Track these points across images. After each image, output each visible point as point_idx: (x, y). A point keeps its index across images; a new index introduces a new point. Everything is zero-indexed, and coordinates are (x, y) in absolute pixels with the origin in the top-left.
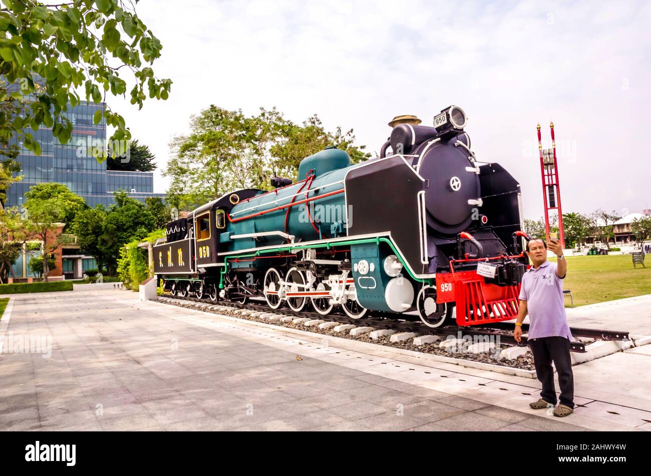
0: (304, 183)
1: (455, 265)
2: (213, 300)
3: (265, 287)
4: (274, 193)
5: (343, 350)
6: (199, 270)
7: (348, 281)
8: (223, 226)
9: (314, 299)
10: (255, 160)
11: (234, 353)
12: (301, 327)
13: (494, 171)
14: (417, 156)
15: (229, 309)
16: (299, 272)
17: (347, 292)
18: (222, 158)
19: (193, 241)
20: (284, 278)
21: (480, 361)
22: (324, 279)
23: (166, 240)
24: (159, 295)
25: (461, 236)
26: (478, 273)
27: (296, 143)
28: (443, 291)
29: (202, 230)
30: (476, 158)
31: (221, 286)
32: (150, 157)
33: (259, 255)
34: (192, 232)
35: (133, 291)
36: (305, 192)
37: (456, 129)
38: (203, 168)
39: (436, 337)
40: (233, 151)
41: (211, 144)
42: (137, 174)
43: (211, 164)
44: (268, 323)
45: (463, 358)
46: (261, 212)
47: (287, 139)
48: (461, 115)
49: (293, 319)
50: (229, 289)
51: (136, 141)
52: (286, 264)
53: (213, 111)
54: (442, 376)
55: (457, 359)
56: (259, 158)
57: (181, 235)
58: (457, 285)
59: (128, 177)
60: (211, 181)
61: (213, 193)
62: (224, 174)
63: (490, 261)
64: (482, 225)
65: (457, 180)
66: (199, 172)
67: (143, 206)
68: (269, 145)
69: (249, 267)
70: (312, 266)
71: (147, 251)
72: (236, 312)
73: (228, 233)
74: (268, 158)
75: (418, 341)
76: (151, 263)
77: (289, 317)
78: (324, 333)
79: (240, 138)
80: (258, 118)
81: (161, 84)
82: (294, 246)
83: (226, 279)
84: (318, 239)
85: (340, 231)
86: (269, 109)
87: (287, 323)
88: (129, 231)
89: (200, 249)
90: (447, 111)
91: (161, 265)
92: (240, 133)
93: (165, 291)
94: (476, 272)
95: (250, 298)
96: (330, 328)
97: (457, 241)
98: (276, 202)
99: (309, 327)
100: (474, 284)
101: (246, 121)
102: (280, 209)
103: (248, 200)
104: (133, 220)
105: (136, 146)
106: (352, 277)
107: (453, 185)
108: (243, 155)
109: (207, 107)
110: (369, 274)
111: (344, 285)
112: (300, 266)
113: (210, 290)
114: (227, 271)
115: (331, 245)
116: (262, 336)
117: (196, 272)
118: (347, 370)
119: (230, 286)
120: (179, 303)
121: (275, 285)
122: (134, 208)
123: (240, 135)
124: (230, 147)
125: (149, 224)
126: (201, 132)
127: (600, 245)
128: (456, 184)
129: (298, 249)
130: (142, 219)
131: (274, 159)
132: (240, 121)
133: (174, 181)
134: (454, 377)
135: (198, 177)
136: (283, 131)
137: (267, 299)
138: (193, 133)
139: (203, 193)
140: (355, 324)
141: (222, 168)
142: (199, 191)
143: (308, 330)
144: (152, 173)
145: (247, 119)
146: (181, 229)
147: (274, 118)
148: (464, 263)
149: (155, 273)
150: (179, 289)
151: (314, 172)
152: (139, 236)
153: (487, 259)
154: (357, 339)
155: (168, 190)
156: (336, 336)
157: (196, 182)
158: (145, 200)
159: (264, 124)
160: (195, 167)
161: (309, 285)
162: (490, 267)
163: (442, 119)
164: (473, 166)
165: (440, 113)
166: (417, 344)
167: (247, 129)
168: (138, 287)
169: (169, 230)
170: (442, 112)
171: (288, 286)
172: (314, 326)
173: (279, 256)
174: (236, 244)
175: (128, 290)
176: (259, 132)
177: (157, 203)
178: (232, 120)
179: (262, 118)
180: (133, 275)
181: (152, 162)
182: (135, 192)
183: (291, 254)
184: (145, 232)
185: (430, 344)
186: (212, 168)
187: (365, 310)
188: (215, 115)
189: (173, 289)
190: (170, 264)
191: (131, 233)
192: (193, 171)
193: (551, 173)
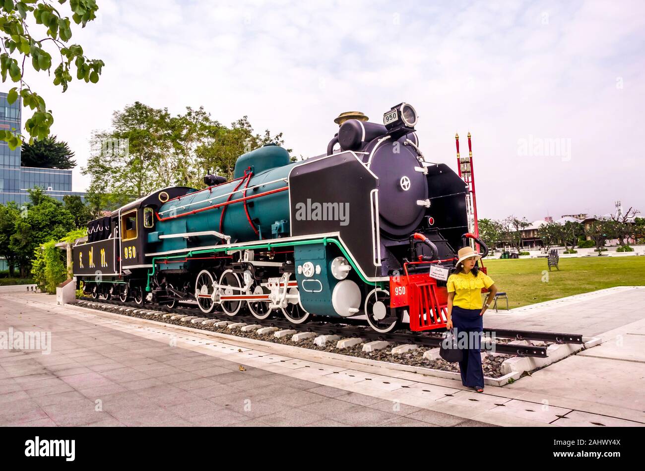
0: (242, 180)
1: (409, 267)
2: (139, 303)
3: (197, 290)
4: (208, 191)
5: (288, 358)
6: (124, 271)
7: (290, 284)
8: (151, 225)
9: (250, 303)
10: (180, 160)
11: (169, 363)
12: (236, 332)
13: (441, 172)
14: (367, 153)
15: (157, 313)
16: (235, 274)
17: (288, 296)
18: (146, 157)
19: (117, 241)
20: (218, 280)
21: (439, 368)
22: (262, 283)
23: (87, 240)
24: (77, 297)
25: (415, 237)
26: (430, 276)
27: (223, 144)
28: (397, 295)
29: (127, 229)
30: (425, 158)
31: (147, 289)
32: (69, 155)
33: (191, 256)
34: (117, 232)
35: (48, 293)
36: (242, 190)
37: (407, 127)
38: (126, 167)
39: (386, 343)
40: (157, 151)
41: (134, 142)
42: (55, 171)
43: (135, 162)
44: (201, 329)
45: (420, 366)
46: (194, 211)
47: (213, 140)
48: (411, 113)
49: (227, 324)
50: (157, 292)
51: (54, 136)
52: (220, 266)
53: (137, 108)
54: (403, 387)
55: (414, 367)
56: (184, 158)
57: (104, 235)
58: (411, 289)
59: (45, 174)
60: (134, 180)
61: (136, 193)
62: (149, 173)
63: (442, 264)
64: (429, 226)
65: (407, 180)
66: (122, 171)
67: (61, 204)
68: (195, 145)
69: (179, 268)
70: (250, 268)
71: (65, 251)
72: (164, 316)
73: (157, 232)
74: (193, 158)
75: (368, 347)
76: (69, 264)
77: (223, 322)
78: (263, 340)
79: (166, 137)
80: (184, 117)
81: (91, 65)
82: (230, 247)
83: (153, 281)
84: (258, 239)
85: (283, 231)
86: (196, 108)
87: (222, 328)
88: (45, 230)
89: (126, 249)
90: (398, 108)
91: (81, 266)
92: (166, 132)
93: (85, 294)
94: (429, 274)
95: (180, 301)
96: (269, 334)
97: (410, 242)
98: (210, 200)
99: (246, 332)
100: (427, 287)
101: (172, 120)
102: (215, 207)
103: (179, 198)
104: (50, 219)
105: (54, 142)
106: (295, 280)
107: (403, 184)
108: (168, 155)
109: (132, 104)
110: (315, 276)
111: (285, 288)
112: (236, 268)
113: (135, 293)
114: (155, 274)
115: (273, 245)
116: (196, 343)
117: (121, 274)
118: (298, 382)
119: (159, 289)
120: (101, 307)
121: (208, 287)
122: (51, 206)
123: (165, 135)
124: (154, 146)
125: (67, 223)
126: (124, 130)
127: (509, 249)
128: (406, 183)
129: (234, 250)
130: (60, 217)
131: (199, 160)
132: (166, 120)
133: (95, 180)
134: (416, 387)
135: (121, 176)
136: (210, 131)
137: (198, 303)
138: (117, 130)
139: (125, 193)
140: (296, 330)
141: (145, 167)
142: (122, 190)
143: (245, 336)
144: (71, 171)
145: (173, 119)
146: (104, 228)
147: (201, 118)
148: (417, 265)
149: (75, 275)
150: (101, 292)
151: (252, 169)
152: (57, 235)
153: (440, 261)
154: (300, 346)
155: (89, 189)
156: (277, 342)
157: (118, 180)
158: (62, 198)
159: (190, 123)
160: (118, 166)
161: (246, 289)
162: (442, 269)
163: (392, 116)
164: (421, 166)
165: (390, 110)
166: (367, 351)
167: (173, 128)
168: (56, 289)
169: (90, 229)
170: (392, 109)
171: (222, 289)
172: (251, 331)
173: (213, 258)
174: (165, 245)
175: (44, 292)
176: (185, 132)
177: (75, 202)
178: (157, 118)
179: (188, 117)
180: (50, 277)
181: (71, 159)
182: (52, 191)
183: (227, 255)
184: (63, 232)
185: (380, 351)
186: (135, 166)
187: (308, 314)
188: (139, 112)
189: (94, 291)
190: (91, 264)
191: (47, 232)
192: (115, 170)
193: (468, 181)
